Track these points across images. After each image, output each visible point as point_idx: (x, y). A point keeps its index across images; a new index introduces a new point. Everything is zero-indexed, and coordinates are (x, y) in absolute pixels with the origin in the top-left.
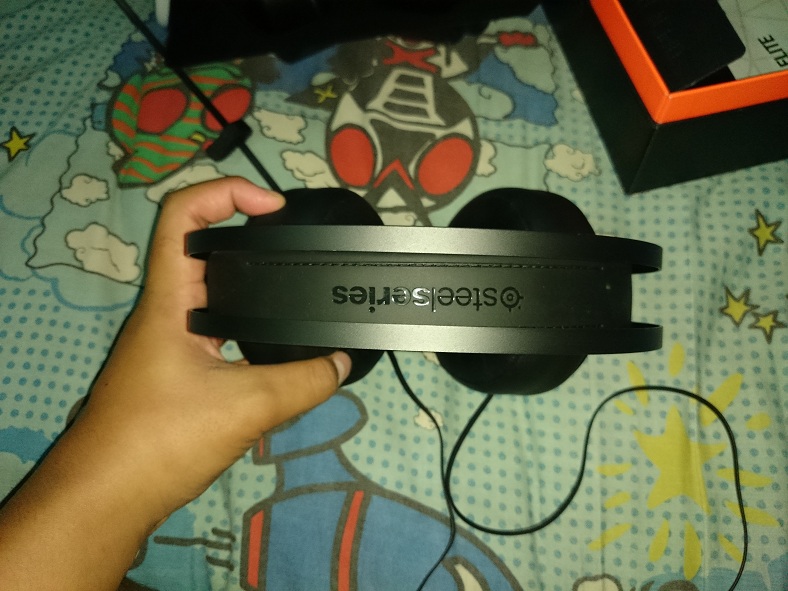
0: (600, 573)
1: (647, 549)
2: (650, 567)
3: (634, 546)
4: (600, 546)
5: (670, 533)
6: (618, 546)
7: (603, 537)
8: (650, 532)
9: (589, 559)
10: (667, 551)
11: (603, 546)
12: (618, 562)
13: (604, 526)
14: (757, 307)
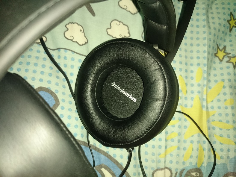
0: (163, 167)
1: (183, 156)
2: (184, 163)
3: (178, 155)
4: (164, 156)
5: (193, 149)
6: (171, 155)
7: (166, 152)
8: (185, 149)
9: (159, 161)
10: (191, 157)
11: (166, 156)
12: (171, 162)
13: (166, 147)
14: (230, 54)
